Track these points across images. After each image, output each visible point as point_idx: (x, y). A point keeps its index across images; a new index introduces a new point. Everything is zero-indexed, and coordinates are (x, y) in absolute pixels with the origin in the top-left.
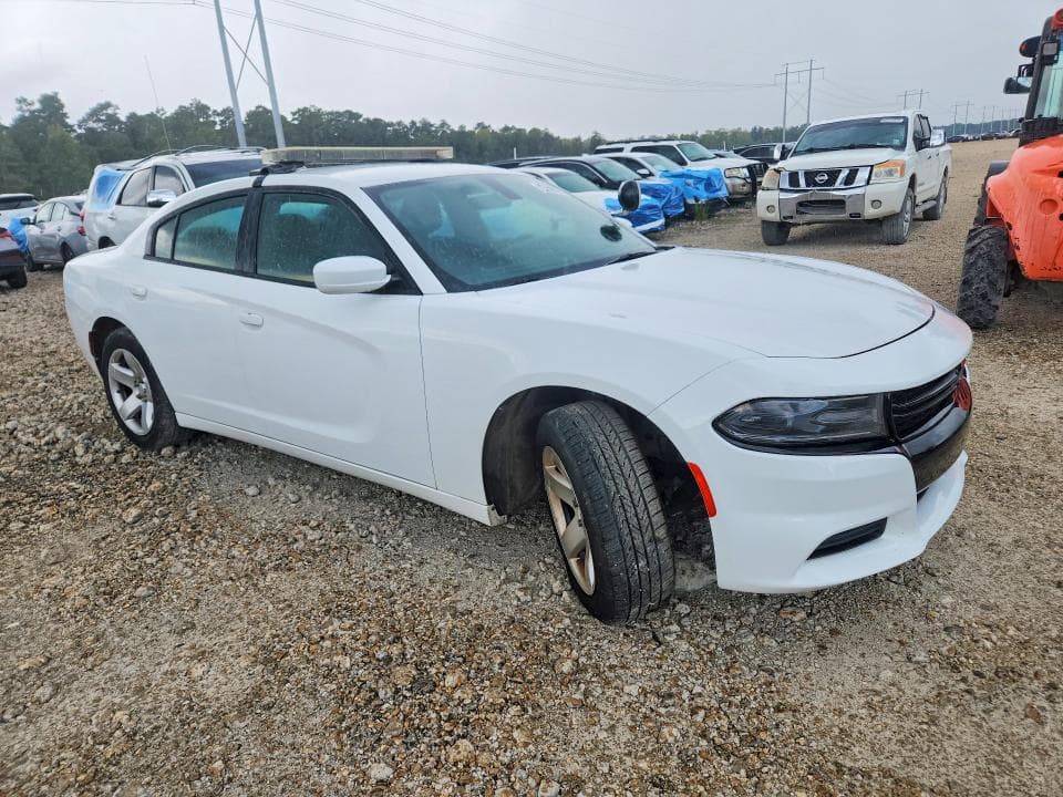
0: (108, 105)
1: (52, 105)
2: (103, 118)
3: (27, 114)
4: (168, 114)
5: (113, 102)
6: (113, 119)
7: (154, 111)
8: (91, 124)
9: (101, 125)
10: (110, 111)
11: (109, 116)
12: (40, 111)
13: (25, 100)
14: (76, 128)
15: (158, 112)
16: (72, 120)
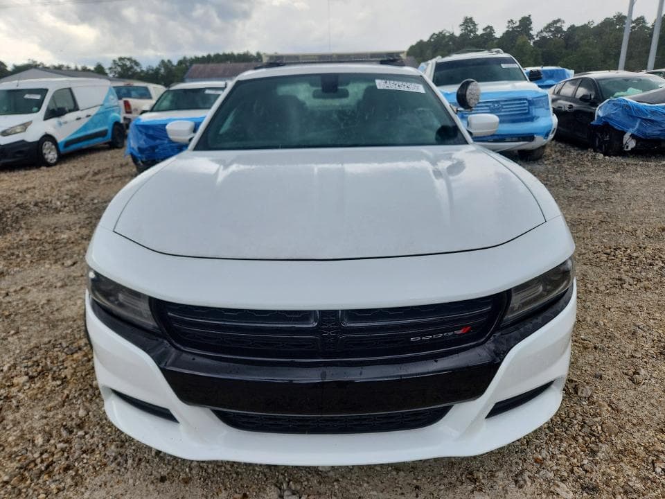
0: (559, 21)
1: (526, 22)
2: (553, 29)
3: (511, 30)
4: (595, 25)
5: (562, 19)
6: (559, 30)
7: (587, 23)
8: (545, 34)
9: (550, 34)
10: (558, 25)
11: (557, 28)
12: (517, 27)
13: (512, 21)
14: (535, 37)
15: (589, 23)
16: (534, 32)
